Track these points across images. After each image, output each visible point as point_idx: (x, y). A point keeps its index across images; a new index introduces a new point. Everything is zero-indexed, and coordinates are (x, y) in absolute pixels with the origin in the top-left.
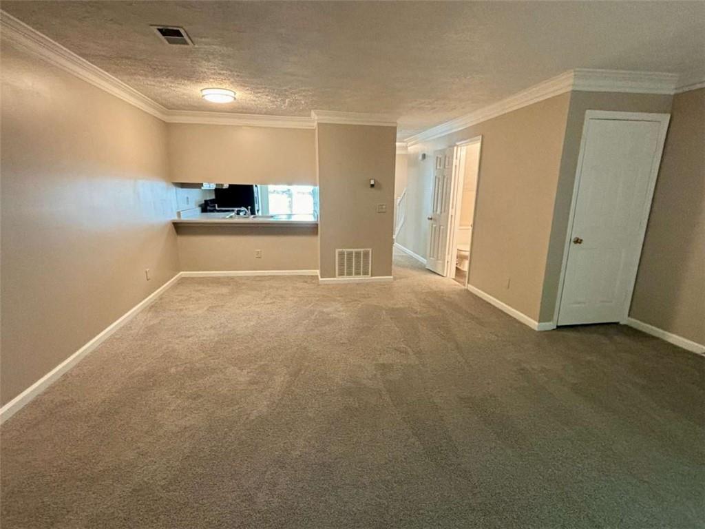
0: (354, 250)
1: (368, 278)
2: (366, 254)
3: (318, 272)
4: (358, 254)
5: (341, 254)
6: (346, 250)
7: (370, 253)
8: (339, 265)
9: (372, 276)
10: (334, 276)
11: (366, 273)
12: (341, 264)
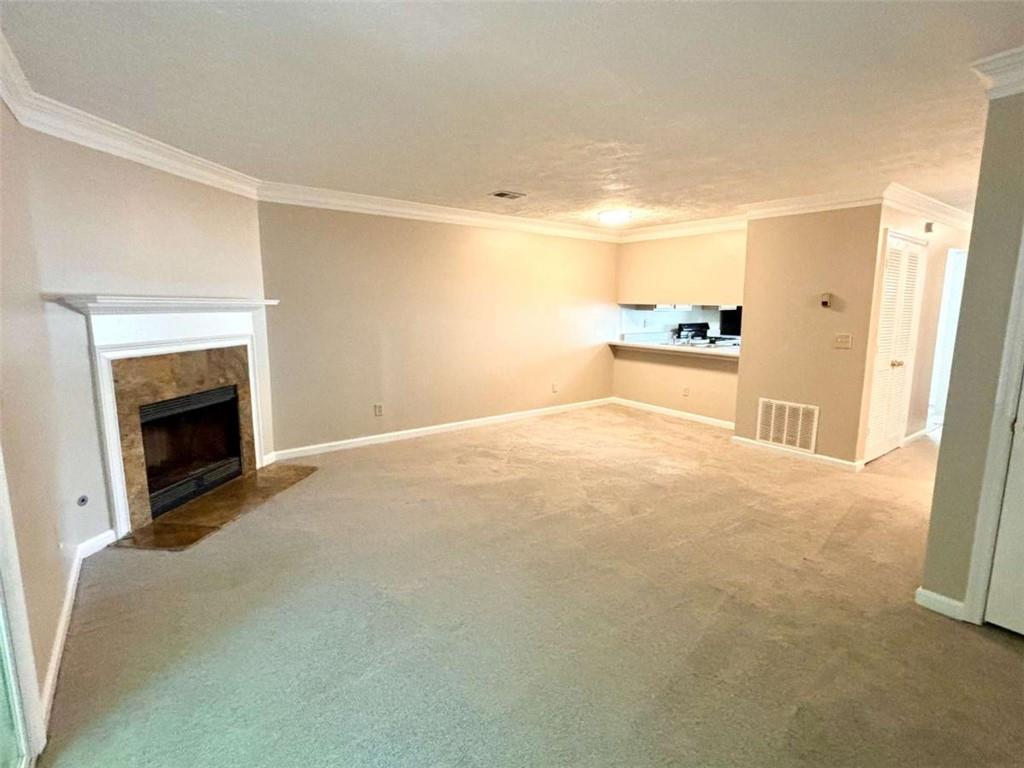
0: (788, 404)
1: (808, 454)
2: (808, 415)
3: (731, 425)
4: (794, 411)
5: (768, 407)
6: (775, 402)
7: (817, 413)
8: (762, 423)
9: (816, 452)
10: (754, 438)
11: (805, 445)
12: (766, 423)
